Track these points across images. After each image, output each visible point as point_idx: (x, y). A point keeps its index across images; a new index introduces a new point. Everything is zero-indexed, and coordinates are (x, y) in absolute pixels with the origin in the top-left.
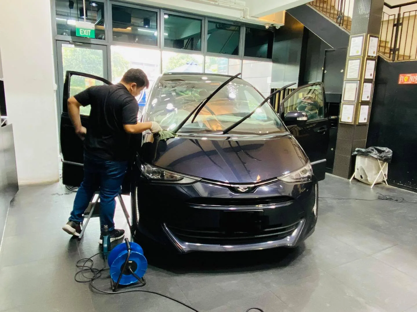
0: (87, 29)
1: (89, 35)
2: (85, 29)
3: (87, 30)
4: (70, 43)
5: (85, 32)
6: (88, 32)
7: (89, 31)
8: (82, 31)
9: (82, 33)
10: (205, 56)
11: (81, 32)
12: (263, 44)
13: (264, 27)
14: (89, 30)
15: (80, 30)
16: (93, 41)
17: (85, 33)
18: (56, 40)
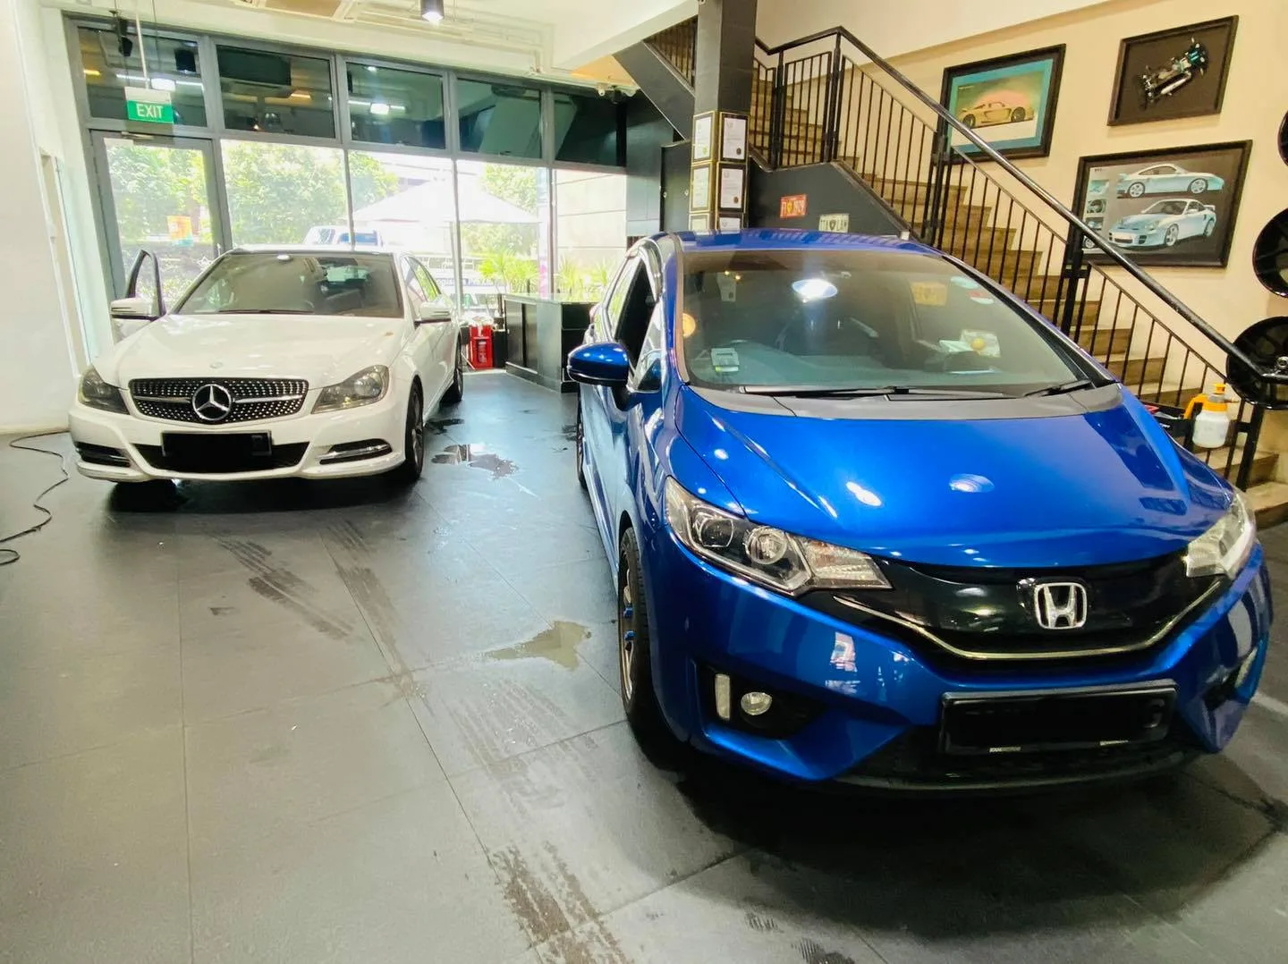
0: (153, 104)
1: (160, 116)
2: (149, 104)
3: (154, 107)
4: (123, 136)
5: (149, 110)
6: (157, 110)
7: (160, 108)
8: (141, 108)
9: (142, 113)
10: (454, 159)
11: (139, 111)
12: (608, 132)
13: (595, 92)
14: (160, 105)
15: (138, 105)
16: (179, 130)
17: (149, 112)
18: (90, 130)
